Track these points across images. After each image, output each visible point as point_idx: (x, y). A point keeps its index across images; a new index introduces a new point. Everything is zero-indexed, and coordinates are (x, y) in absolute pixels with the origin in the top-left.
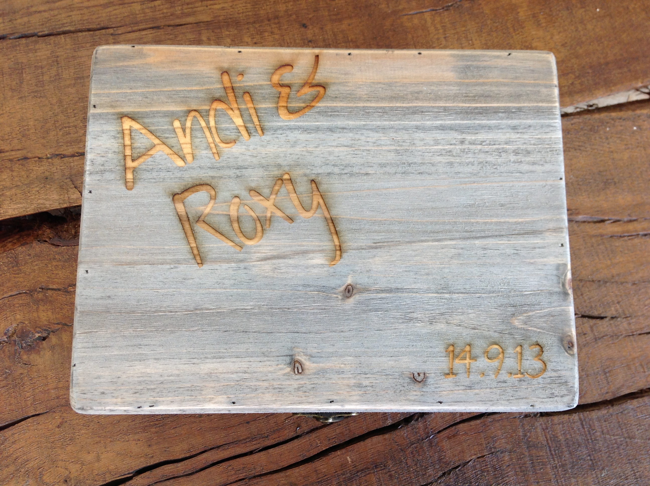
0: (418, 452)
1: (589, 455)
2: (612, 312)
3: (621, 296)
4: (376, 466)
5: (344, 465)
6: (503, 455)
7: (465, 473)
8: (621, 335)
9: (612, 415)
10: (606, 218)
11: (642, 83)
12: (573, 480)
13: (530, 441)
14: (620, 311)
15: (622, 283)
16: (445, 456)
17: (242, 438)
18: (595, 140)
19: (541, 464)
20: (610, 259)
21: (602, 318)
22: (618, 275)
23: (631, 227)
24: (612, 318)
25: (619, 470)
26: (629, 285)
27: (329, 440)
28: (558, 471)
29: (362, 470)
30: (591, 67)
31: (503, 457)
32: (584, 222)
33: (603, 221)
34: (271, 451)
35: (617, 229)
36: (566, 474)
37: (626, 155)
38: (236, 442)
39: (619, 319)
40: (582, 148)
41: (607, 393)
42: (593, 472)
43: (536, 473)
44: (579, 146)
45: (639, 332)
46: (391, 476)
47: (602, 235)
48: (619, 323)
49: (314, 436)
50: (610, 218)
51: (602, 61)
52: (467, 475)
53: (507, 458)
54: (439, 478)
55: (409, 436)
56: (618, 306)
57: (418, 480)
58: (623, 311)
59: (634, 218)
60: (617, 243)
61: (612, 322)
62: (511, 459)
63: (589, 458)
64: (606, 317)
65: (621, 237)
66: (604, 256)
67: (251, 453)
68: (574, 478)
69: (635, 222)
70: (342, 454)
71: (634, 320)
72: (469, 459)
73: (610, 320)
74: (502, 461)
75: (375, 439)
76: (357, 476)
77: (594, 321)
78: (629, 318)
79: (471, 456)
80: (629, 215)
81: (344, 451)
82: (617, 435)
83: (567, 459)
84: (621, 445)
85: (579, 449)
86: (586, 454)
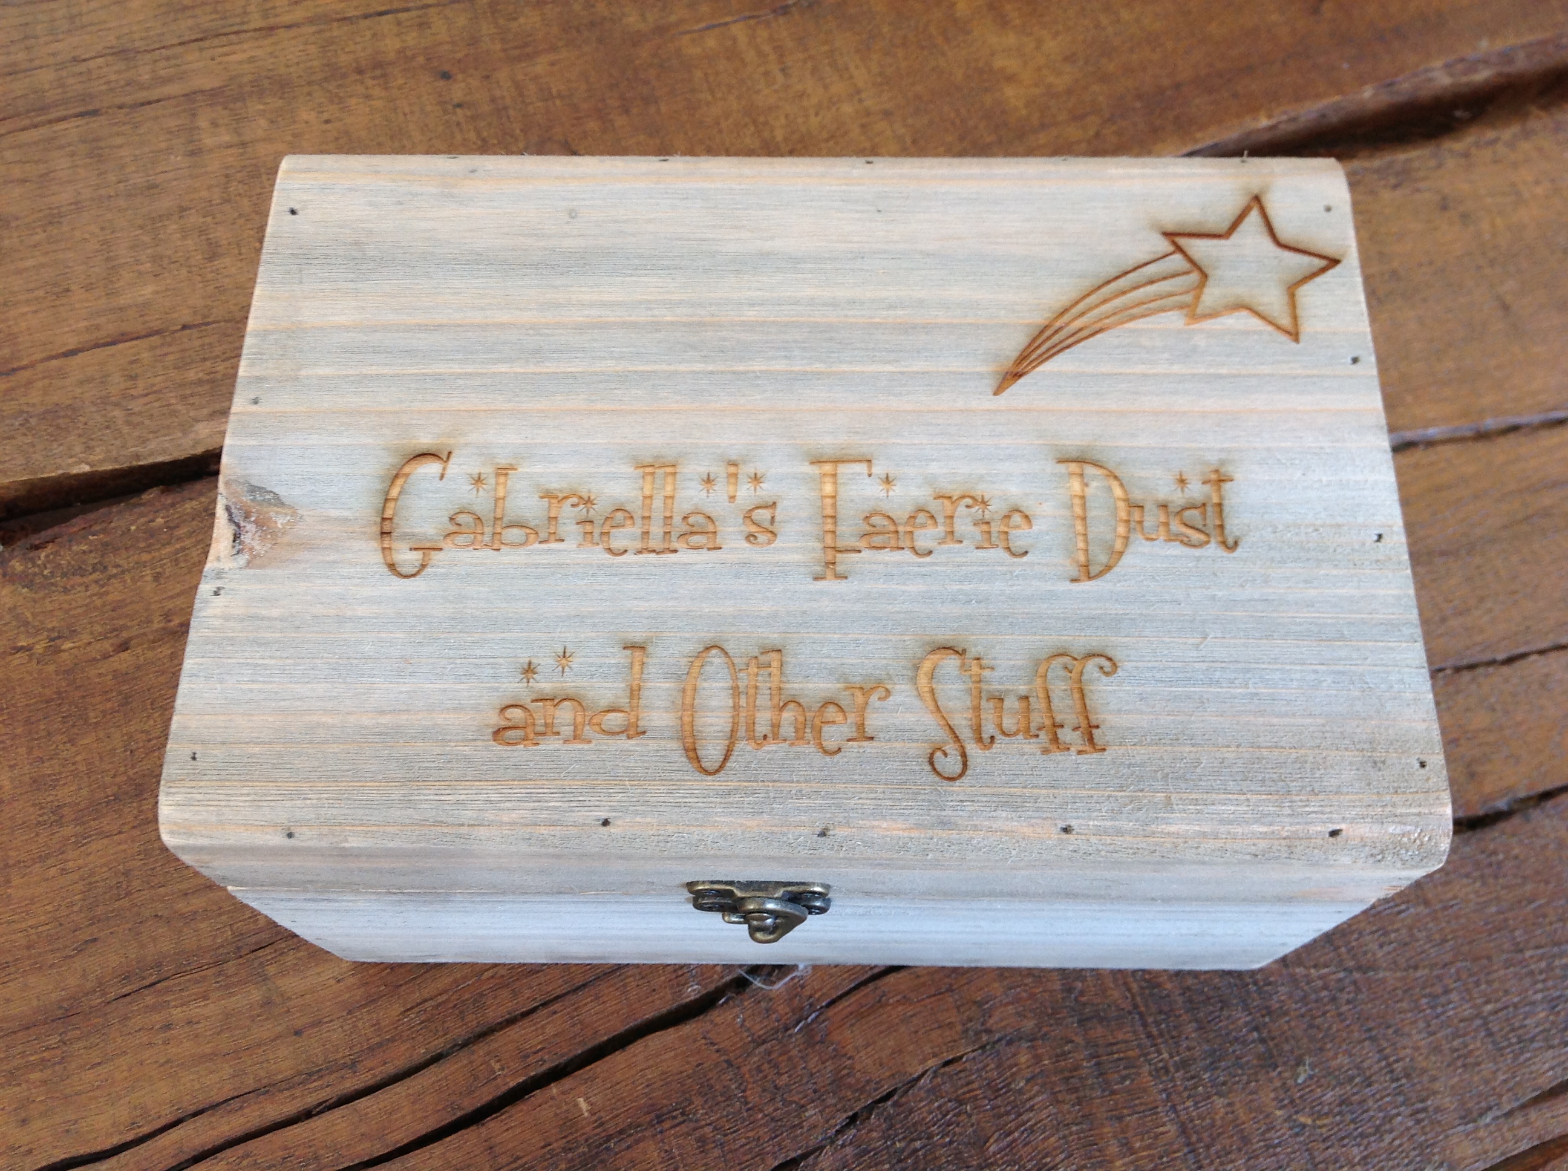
0: (776, 1066)
1: (1256, 1029)
4: (658, 1117)
5: (569, 1122)
6: (1013, 1049)
7: (911, 1111)
11: (1270, 117)
12: (1219, 1102)
13: (1085, 1004)
16: (852, 1068)
17: (280, 1077)
19: (1122, 1064)
25: (1343, 1060)
27: (526, 1057)
28: (1173, 1080)
29: (621, 1132)
30: (1139, 97)
31: (1014, 1055)
34: (362, 1103)
36: (1195, 1087)
38: (264, 1090)
42: (1274, 1074)
43: (1113, 1093)
46: (702, 1140)
49: (481, 1052)
51: (1166, 82)
52: (915, 1117)
53: (1024, 1058)
54: (838, 1132)
55: (747, 1024)
57: (779, 1144)
62: (1038, 1059)
63: (1255, 1035)
67: (307, 1115)
68: (1219, 1094)
70: (563, 1093)
72: (920, 1070)
74: (1011, 1067)
75: (656, 1041)
76: (608, 1149)
79: (925, 1060)
81: (567, 1083)
82: (1326, 966)
83: (1193, 1044)
84: (1342, 990)
85: (1225, 1013)
86: (1246, 1024)
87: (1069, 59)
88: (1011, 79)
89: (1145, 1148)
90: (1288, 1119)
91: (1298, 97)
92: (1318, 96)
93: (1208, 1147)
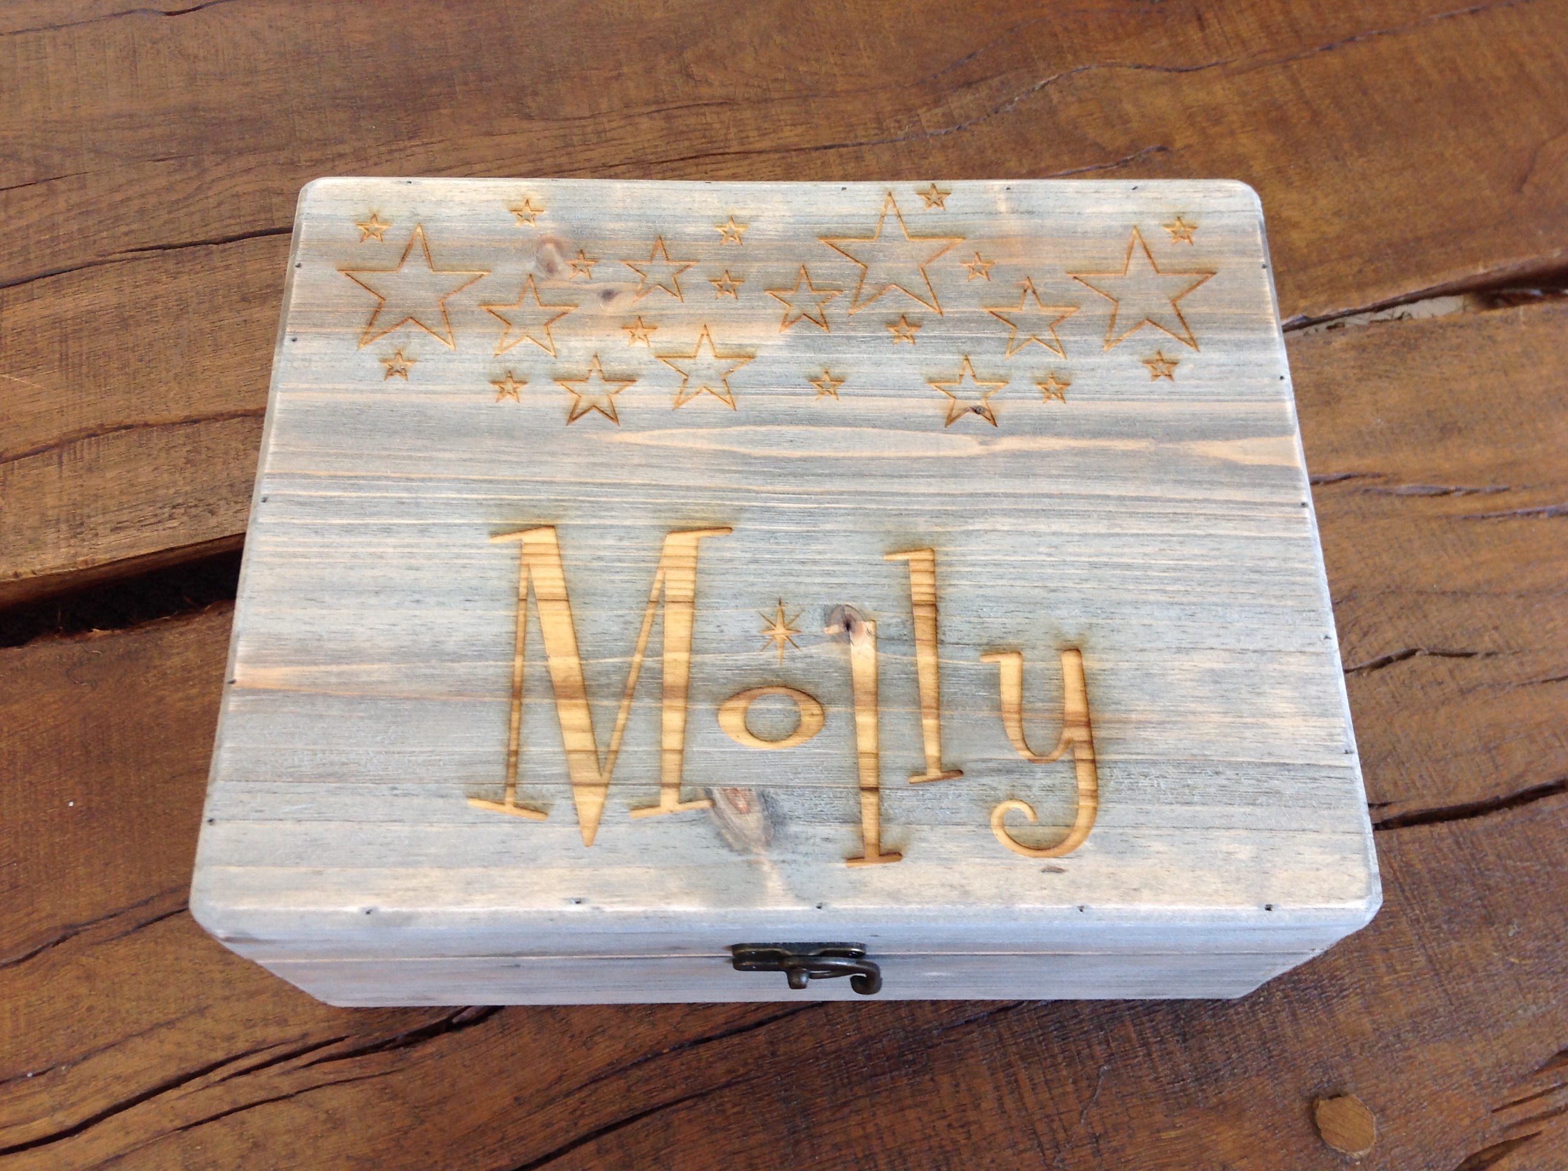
1: (1480, 899)
2: (1486, 643)
3: (1499, 617)
8: (1510, 683)
9: (1512, 825)
10: (1452, 488)
11: (1485, 267)
12: (1454, 944)
14: (1501, 642)
15: (1497, 596)
18: (1414, 360)
20: (1469, 556)
21: (1468, 655)
22: (1489, 582)
23: (1499, 501)
24: (1488, 655)
25: (1540, 923)
26: (1511, 599)
28: (1422, 927)
30: (1389, 245)
32: (1412, 496)
33: (1446, 493)
35: (1475, 505)
36: (1438, 933)
37: (1474, 384)
39: (1500, 656)
40: (1390, 375)
41: (1497, 785)
42: (1492, 929)
43: (1381, 933)
44: (1386, 371)
45: (1542, 678)
47: (1448, 517)
48: (1502, 663)
50: (1459, 486)
51: (1409, 236)
56: (1496, 636)
58: (1507, 642)
59: (1503, 486)
60: (1480, 528)
61: (1488, 661)
63: (1479, 902)
64: (1476, 654)
65: (1483, 518)
66: (1456, 552)
68: (1456, 939)
69: (1506, 493)
71: (1530, 658)
73: (1483, 659)
77: (1454, 661)
78: (1519, 655)
80: (1494, 481)
82: (1527, 861)
83: (1437, 905)
84: (1538, 878)
85: (1458, 886)
86: (1473, 895)
87: (1337, 214)
88: (1296, 225)
89: (1403, 970)
90: (1502, 959)
91: (1507, 254)
92: (1522, 254)
93: (1448, 972)
